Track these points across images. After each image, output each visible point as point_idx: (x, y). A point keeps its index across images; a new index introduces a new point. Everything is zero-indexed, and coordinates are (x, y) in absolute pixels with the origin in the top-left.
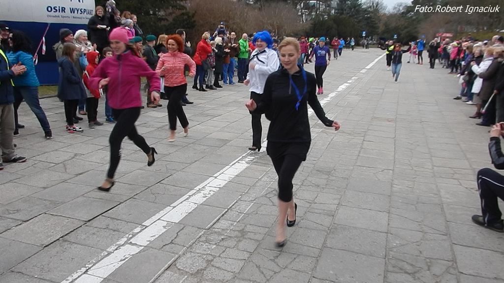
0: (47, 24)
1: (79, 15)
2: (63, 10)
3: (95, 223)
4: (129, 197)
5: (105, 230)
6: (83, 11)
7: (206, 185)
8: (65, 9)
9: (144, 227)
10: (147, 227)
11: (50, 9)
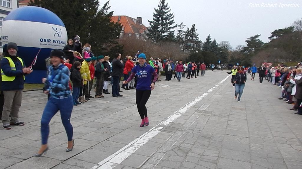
0: (39, 48)
1: (58, 44)
2: (50, 41)
3: (68, 162)
4: (89, 148)
5: (75, 167)
6: (60, 42)
7: (135, 143)
8: (50, 40)
9: (99, 166)
10: (100, 166)
11: (41, 40)
